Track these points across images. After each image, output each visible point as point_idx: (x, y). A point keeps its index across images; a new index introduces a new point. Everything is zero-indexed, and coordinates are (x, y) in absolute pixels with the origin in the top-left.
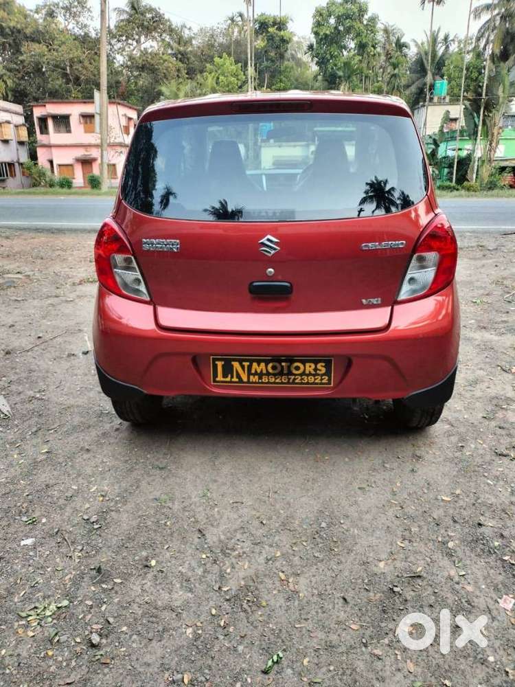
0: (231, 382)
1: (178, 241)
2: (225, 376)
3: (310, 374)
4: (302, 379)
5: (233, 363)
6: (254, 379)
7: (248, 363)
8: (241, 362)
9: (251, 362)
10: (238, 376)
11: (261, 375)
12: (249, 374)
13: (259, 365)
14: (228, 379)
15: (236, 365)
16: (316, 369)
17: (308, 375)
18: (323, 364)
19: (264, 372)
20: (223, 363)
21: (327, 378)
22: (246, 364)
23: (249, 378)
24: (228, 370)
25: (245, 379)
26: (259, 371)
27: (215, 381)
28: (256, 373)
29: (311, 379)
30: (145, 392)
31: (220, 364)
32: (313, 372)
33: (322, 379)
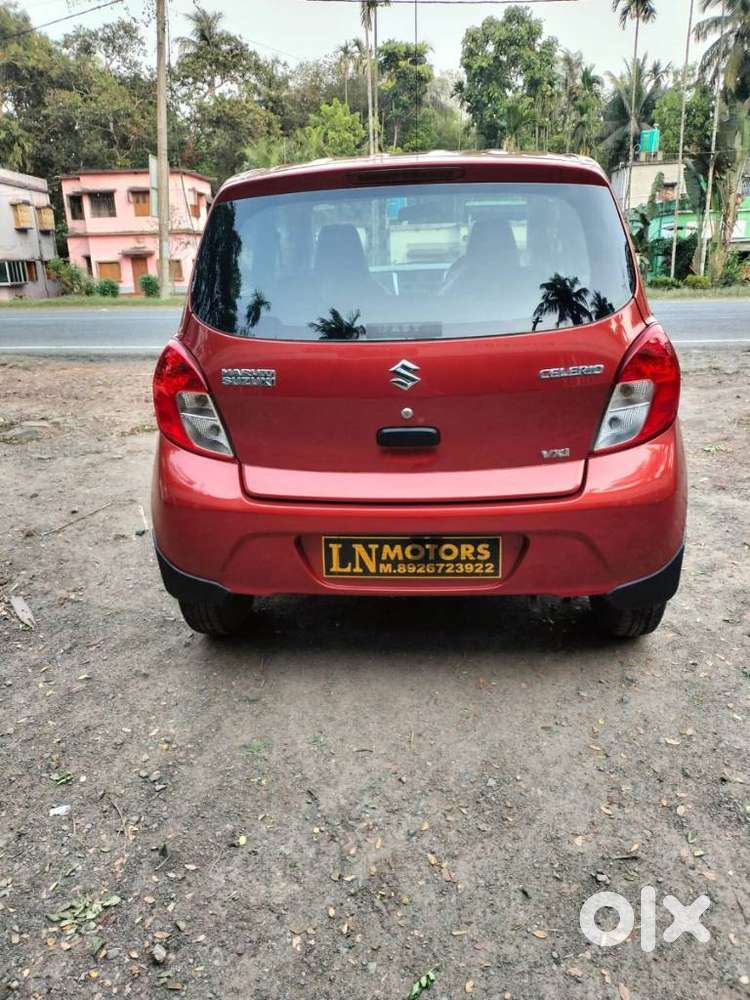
0: (352, 573)
1: (273, 371)
2: (343, 564)
3: (467, 561)
4: (456, 568)
5: (354, 546)
6: (386, 568)
7: (377, 546)
8: (365, 544)
9: (381, 544)
10: (363, 564)
11: (395, 563)
12: (379, 561)
13: (392, 549)
14: (348, 569)
15: (359, 549)
16: (476, 554)
17: (464, 562)
18: (487, 546)
19: (401, 558)
20: (340, 546)
21: (492, 566)
22: (374, 547)
23: (378, 568)
24: (347, 556)
25: (372, 568)
26: (392, 557)
27: (328, 572)
28: (388, 560)
29: (469, 568)
30: (228, 590)
31: (335, 548)
32: (472, 558)
33: (484, 568)
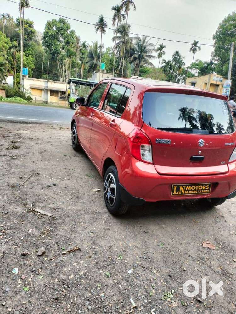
0: (178, 194)
1: (171, 140)
2: (177, 192)
3: (204, 189)
4: (202, 191)
5: (180, 187)
6: (186, 192)
7: (185, 187)
8: (183, 186)
9: (186, 186)
10: (181, 192)
11: (189, 191)
12: (185, 190)
13: (189, 187)
14: (178, 193)
15: (181, 187)
16: (206, 188)
17: (203, 190)
18: (208, 186)
19: (190, 189)
20: (177, 187)
21: (209, 190)
22: (184, 187)
23: (185, 192)
24: (178, 189)
25: (183, 192)
26: (188, 189)
27: (173, 194)
28: (187, 190)
29: (204, 191)
30: (146, 200)
31: (175, 187)
32: (205, 189)
33: (207, 191)
